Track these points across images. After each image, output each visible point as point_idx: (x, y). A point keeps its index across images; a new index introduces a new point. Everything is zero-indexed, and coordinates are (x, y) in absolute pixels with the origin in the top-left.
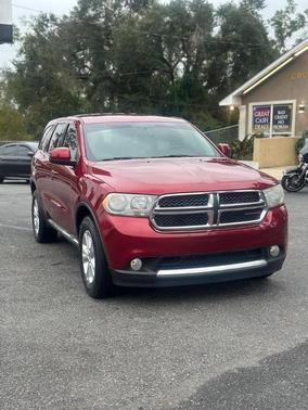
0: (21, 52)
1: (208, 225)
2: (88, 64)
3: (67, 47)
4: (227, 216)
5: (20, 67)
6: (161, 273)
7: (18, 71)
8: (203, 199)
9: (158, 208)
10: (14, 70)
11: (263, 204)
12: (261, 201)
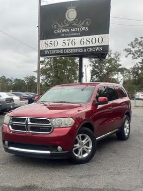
1: (26, 131)
9: (11, 121)
12: (50, 124)
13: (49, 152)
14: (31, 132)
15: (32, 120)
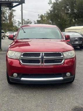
0: (52, 7)
1: (40, 64)
2: (70, 10)
3: (63, 5)
4: (47, 61)
5: (51, 11)
6: (22, 79)
7: (51, 12)
8: (38, 55)
9: (22, 57)
10: (49, 12)
11: (63, 57)
12: (62, 56)
13: (61, 78)
14: (45, 64)
15: (46, 55)
